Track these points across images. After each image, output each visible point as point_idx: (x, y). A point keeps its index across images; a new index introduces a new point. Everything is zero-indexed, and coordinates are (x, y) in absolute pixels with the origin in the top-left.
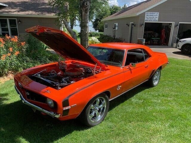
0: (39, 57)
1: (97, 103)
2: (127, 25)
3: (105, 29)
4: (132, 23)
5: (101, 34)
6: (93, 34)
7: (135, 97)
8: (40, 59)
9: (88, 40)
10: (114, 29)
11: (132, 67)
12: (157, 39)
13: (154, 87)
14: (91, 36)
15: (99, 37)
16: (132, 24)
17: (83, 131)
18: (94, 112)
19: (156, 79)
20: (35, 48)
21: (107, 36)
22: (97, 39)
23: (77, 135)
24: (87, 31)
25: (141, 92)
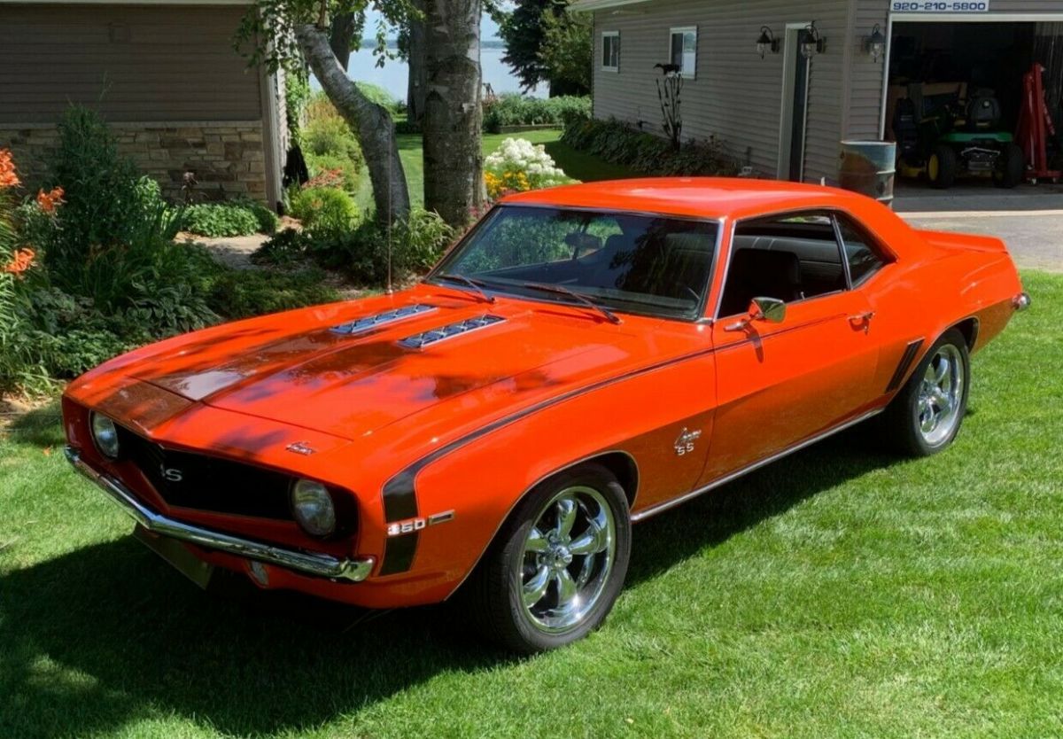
0: (141, 287)
1: (564, 526)
2: (764, 39)
3: (602, 71)
4: (802, 26)
5: (568, 115)
6: (511, 116)
7: (793, 512)
8: (149, 306)
9: (478, 163)
10: (671, 74)
11: (763, 319)
12: (995, 145)
13: (925, 460)
14: (493, 127)
15: (554, 136)
16: (804, 37)
17: (489, 675)
18: (545, 571)
19: (936, 408)
20: (105, 225)
21: (613, 126)
22: (545, 157)
23: (456, 687)
24: (468, 99)
25: (841, 487)
